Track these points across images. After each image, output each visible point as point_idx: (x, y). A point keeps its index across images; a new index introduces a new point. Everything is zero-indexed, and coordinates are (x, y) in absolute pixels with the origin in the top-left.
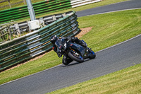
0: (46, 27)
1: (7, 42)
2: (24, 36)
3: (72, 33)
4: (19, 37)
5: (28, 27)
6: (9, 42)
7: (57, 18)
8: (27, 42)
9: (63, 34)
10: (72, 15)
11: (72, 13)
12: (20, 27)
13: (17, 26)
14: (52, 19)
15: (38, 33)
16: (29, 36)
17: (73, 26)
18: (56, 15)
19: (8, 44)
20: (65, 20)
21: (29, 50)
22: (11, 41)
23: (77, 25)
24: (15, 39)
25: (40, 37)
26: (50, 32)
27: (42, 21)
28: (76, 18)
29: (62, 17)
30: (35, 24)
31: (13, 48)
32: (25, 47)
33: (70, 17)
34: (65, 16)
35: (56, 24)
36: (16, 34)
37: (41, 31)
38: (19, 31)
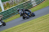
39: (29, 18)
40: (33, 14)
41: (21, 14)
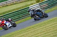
39: (40, 19)
40: (46, 15)
41: (31, 15)
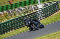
0: (45, 7)
1: (28, 14)
2: (36, 11)
3: (56, 10)
4: (34, 11)
5: (37, 8)
6: (29, 13)
7: (50, 4)
8: (37, 14)
9: (52, 10)
10: (56, 3)
11: (56, 2)
12: (34, 7)
13: (33, 7)
14: (47, 4)
15: (42, 10)
16: (38, 11)
17: (57, 7)
18: (49, 3)
19: (29, 14)
20: (53, 5)
21: (38, 17)
22: (30, 13)
23: (58, 7)
24: (32, 12)
25: (42, 12)
26: (47, 10)
27: (43, 5)
28: (58, 4)
29: (52, 3)
30: (40, 6)
31: (31, 16)
32: (36, 16)
33: (55, 3)
34: (53, 3)
35: (49, 6)
36: (32, 10)
37: (43, 9)
38: (34, 9)
